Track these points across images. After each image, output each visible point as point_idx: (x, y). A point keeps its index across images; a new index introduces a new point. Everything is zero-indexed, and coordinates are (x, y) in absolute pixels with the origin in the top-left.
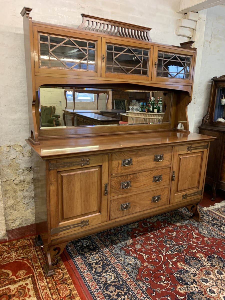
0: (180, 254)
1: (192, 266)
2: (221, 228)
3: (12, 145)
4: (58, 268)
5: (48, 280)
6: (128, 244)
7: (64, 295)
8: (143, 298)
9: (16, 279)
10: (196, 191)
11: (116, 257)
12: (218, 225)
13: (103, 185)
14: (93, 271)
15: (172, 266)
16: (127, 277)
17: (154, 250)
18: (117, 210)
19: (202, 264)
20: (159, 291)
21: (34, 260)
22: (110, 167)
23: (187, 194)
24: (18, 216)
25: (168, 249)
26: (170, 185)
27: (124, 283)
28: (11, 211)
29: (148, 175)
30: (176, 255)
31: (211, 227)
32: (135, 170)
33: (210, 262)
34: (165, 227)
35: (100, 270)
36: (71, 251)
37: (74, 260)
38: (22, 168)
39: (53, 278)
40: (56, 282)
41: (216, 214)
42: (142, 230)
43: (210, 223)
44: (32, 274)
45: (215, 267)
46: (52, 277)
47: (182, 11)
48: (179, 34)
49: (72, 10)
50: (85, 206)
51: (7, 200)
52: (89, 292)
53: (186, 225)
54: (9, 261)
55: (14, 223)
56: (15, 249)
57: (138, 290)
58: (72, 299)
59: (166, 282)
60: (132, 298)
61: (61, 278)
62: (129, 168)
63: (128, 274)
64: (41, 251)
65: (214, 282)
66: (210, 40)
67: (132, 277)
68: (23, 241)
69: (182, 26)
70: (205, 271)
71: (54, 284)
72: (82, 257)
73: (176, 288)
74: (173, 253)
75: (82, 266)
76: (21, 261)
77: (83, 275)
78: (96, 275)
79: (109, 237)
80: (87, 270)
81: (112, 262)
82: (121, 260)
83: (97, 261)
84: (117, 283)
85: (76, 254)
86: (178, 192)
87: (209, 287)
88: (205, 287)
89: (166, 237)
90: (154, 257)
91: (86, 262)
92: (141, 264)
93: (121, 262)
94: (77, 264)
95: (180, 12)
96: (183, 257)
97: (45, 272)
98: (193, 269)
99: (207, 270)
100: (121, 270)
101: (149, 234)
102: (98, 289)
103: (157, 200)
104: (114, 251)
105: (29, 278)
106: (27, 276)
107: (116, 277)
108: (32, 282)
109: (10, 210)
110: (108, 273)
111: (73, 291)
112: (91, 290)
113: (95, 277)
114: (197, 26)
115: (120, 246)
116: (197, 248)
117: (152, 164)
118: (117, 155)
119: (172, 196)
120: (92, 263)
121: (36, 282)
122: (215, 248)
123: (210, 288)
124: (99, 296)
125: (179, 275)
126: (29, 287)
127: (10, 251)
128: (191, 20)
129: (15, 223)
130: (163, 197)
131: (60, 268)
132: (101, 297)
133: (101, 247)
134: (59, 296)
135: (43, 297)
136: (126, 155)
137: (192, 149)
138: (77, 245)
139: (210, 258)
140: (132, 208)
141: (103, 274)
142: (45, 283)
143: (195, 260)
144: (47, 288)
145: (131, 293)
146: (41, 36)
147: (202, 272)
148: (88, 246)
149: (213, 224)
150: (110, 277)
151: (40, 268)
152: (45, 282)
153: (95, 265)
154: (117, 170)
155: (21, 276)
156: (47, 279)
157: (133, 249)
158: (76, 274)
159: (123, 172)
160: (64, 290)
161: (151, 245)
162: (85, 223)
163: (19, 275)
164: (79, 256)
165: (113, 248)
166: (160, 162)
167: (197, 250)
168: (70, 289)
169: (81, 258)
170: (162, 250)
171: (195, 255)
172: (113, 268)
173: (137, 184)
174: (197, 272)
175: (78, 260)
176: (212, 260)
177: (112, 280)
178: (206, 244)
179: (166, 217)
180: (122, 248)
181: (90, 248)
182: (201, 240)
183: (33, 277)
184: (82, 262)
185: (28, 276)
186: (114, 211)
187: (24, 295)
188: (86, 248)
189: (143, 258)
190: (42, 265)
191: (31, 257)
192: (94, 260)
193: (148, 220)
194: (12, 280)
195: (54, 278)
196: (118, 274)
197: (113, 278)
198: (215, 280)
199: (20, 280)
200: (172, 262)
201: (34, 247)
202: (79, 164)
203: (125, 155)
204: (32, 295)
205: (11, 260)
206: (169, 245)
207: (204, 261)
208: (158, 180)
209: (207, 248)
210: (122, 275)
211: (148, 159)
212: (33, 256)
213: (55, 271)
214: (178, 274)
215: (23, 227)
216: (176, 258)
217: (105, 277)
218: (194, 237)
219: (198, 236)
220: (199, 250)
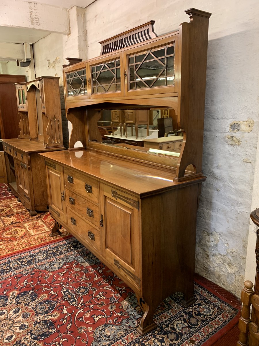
0: (61, 298)
6: (82, 263)
10: (131, 272)
15: (44, 290)
17: (71, 280)
20: (18, 281)
22: (63, 178)
23: (120, 264)
25: (72, 289)
45: (34, 324)
67: (38, 267)
70: (29, 314)
73: (16, 290)
74: (63, 292)
77: (47, 246)
78: (45, 251)
80: (51, 247)
87: (8, 313)
88: (9, 309)
92: (51, 271)
94: (59, 243)
96: (56, 300)
98: (35, 304)
99: (31, 316)
116: (69, 315)
118: (66, 169)
120: (58, 248)
122: (68, 334)
123: (6, 313)
136: (70, 172)
137: (117, 197)
146: (67, 75)
147: (29, 311)
153: (56, 250)
157: (73, 266)
161: (79, 278)
162: (59, 214)
167: (66, 314)
170: (70, 285)
171: (57, 311)
174: (30, 307)
175: (63, 243)
177: (38, 258)
178: (79, 326)
182: (87, 322)
189: (59, 272)
196: (43, 260)
198: (15, 319)
200: (50, 291)
206: (78, 291)
207: (45, 317)
209: (69, 325)
210: (41, 262)
211: (82, 185)
216: (56, 294)
217: (42, 255)
218: (94, 316)
219: (96, 321)
220: (67, 316)
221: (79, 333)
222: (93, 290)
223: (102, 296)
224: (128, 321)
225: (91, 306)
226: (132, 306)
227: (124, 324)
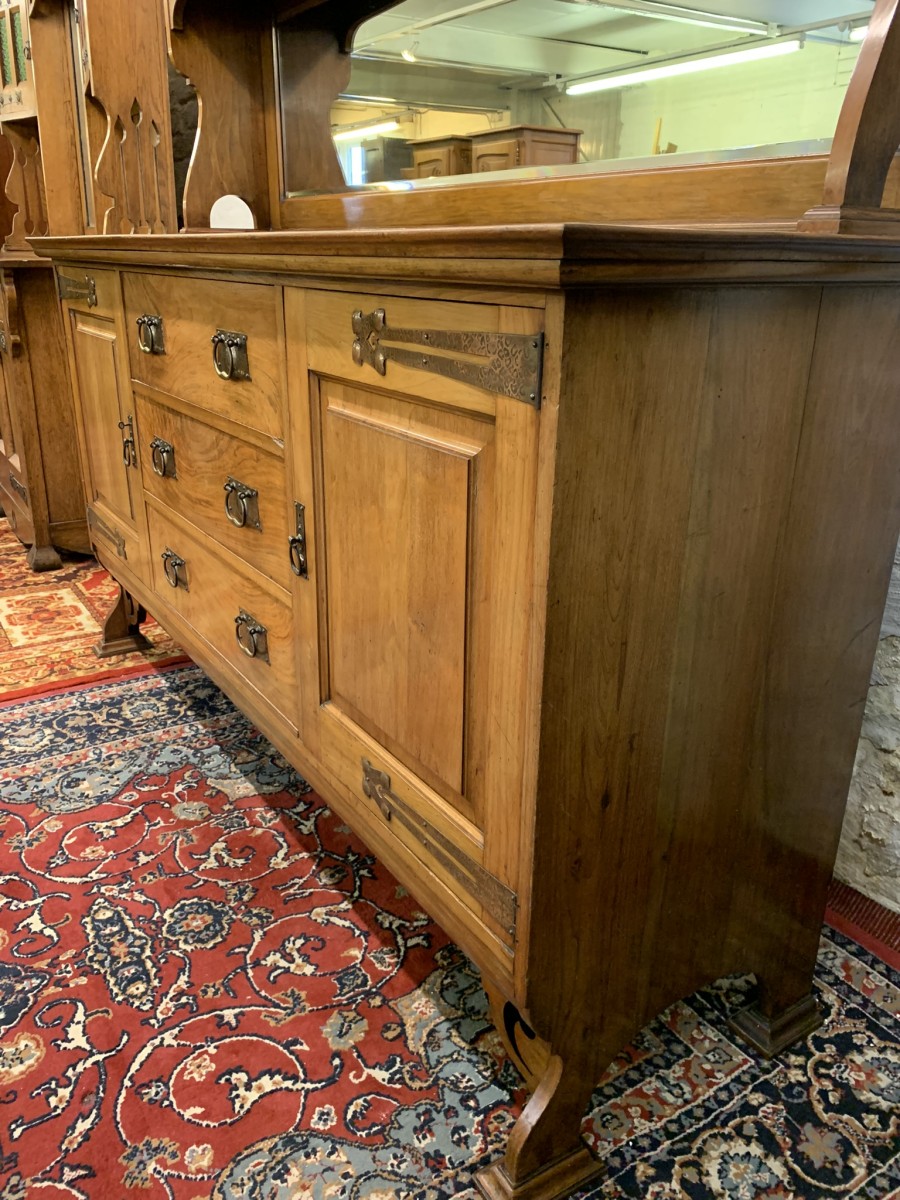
6: (216, 782)
11: (131, 755)
17: (145, 859)
25: (136, 908)
78: (57, 717)
80: (87, 702)
82: (113, 764)
83: (129, 717)
90: (87, 855)
91: (132, 697)
92: (59, 812)
94: (129, 684)
104: (174, 748)
120: (118, 708)
122: (62, 1186)
137: (386, 354)
153: (110, 714)
161: (190, 852)
165: (196, 744)
167: (80, 1054)
170: (137, 889)
178: (136, 1136)
180: (192, 766)
184: (138, 691)
189: (96, 820)
192: (134, 711)
206: (172, 920)
209: (83, 1126)
218: (234, 1075)
219: (242, 1107)
220: (80, 1068)
221: (128, 1182)
222: (255, 920)
223: (299, 961)
224: (426, 1122)
225: (229, 1015)
226: (457, 1027)
227: (403, 1143)
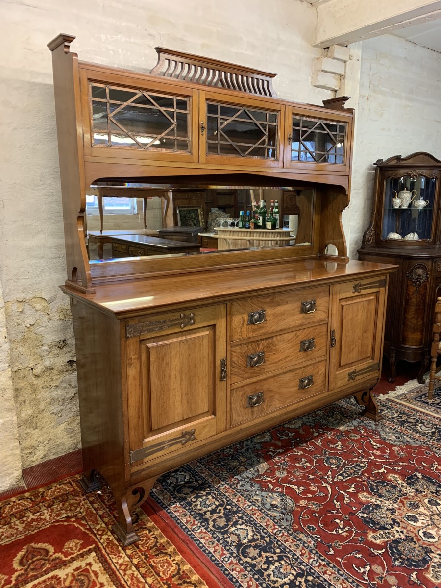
0: (358, 479)
1: (383, 496)
2: (416, 428)
3: (28, 298)
4: (141, 528)
5: (129, 552)
6: (262, 472)
7: (167, 574)
8: (314, 561)
9: (64, 558)
10: (371, 364)
11: (247, 497)
12: (409, 422)
13: (218, 363)
14: (210, 526)
15: (350, 500)
16: (275, 529)
17: (311, 477)
18: (241, 407)
19: (400, 492)
20: (339, 545)
21: (91, 519)
22: (229, 327)
23: (357, 371)
24: (40, 439)
25: (334, 473)
26: (328, 356)
27: (272, 539)
28: (28, 431)
29: (291, 339)
30: (352, 481)
31: (400, 428)
32: (271, 330)
33: (414, 487)
34: (320, 435)
35: (222, 522)
36: (159, 496)
37: (169, 511)
38: (48, 343)
39: (138, 548)
40: (144, 553)
41: (402, 405)
42: (279, 444)
43: (396, 421)
44: (94, 546)
45: (422, 493)
46: (136, 546)
47: (322, 43)
48: (317, 84)
49: (132, 41)
50: (188, 403)
51: (21, 408)
52: (214, 563)
53: (356, 428)
54: (40, 527)
55: (33, 454)
56: (46, 504)
57: (300, 548)
58: (185, 580)
59: (347, 529)
60: (293, 564)
61: (154, 546)
62: (261, 328)
63: (276, 523)
64: (100, 502)
65: (428, 519)
66: (367, 95)
67: (285, 528)
68: (58, 486)
69: (322, 71)
70: (409, 503)
71: (143, 557)
72: (182, 503)
73: (367, 537)
74: (346, 479)
75: (187, 519)
76: (66, 524)
77: (193, 535)
78: (217, 532)
79: (222, 463)
80: (199, 525)
81: (242, 505)
82: (256, 500)
83: (213, 507)
84: (261, 542)
85: (171, 500)
86: (341, 368)
87: (422, 528)
88: (414, 529)
89: (327, 453)
90: (315, 489)
91: (192, 511)
92: (295, 504)
93: (258, 503)
94: (176, 517)
95: (317, 46)
96: (365, 483)
97: (119, 538)
98: (387, 502)
99: (411, 500)
100: (262, 517)
101: (295, 449)
102: (228, 555)
103: (308, 384)
104: (239, 487)
105: (91, 552)
106: (85, 550)
107: (255, 530)
108: (98, 559)
109: (25, 427)
110: (239, 526)
111: (183, 566)
112: (216, 559)
113: (217, 536)
114: (347, 70)
115: (248, 477)
116: (385, 466)
117: (297, 319)
118: (241, 304)
119: (332, 376)
120: (205, 512)
121: (106, 559)
122: (415, 463)
123: (424, 530)
124: (234, 568)
125: (367, 514)
126: (95, 570)
127: (38, 508)
128: (337, 59)
129: (35, 454)
130: (317, 378)
131: (146, 528)
132: (237, 569)
133: (213, 481)
134: (159, 578)
135: (129, 584)
136: (255, 305)
137: (361, 289)
138: (167, 483)
139: (411, 480)
140: (268, 403)
141: (230, 528)
142: (124, 557)
143: (385, 486)
144: (131, 566)
145: (290, 555)
146: (93, 88)
147: (404, 504)
148: (188, 482)
149: (401, 422)
150: (244, 532)
151: (107, 532)
152: (124, 555)
153: (211, 514)
154: (241, 331)
155: (73, 552)
156: (127, 551)
157: (272, 479)
158: (180, 535)
159: (250, 335)
160: (164, 566)
161: (304, 469)
162: (188, 436)
163: (69, 550)
164: (175, 502)
165: (235, 482)
166: (311, 314)
167: (385, 468)
168: (175, 562)
169: (182, 505)
170: (326, 475)
171: (385, 478)
172: (246, 516)
173: (274, 356)
174: (396, 506)
175: (176, 509)
176: (415, 483)
177: (250, 537)
178: (398, 457)
179: (316, 417)
180: (252, 479)
181: (193, 487)
182: (388, 452)
183: (97, 550)
184: (185, 511)
185: (87, 549)
186: (236, 410)
187: (89, 584)
188: (186, 486)
189: (295, 494)
190: (110, 526)
191: (84, 514)
192: (207, 506)
193: (286, 426)
194: (58, 561)
195: (140, 546)
196: (258, 525)
197: (251, 533)
198: (428, 515)
199: (73, 559)
200: (349, 493)
201: (83, 495)
202: (176, 324)
203: (253, 303)
204: (106, 583)
205: (43, 524)
206: (335, 466)
207: (402, 486)
208: (308, 348)
209: (401, 463)
210: (265, 527)
211: (292, 310)
212: (86, 512)
213: (139, 534)
214: (363, 513)
215: (52, 460)
216: (353, 486)
217: (236, 534)
